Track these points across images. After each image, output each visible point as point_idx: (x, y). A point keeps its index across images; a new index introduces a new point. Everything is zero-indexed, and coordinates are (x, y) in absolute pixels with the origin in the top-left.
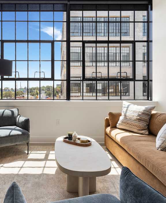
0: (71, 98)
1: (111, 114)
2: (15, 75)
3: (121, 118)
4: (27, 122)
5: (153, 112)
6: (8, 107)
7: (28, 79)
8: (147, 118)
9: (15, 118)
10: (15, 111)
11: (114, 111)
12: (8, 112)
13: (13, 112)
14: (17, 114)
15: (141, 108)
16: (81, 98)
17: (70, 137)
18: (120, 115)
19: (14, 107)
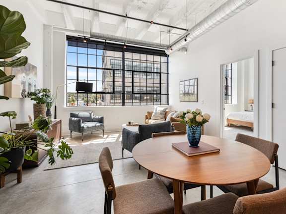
0: (125, 104)
1: (148, 112)
3: (153, 114)
5: (167, 110)
8: (164, 113)
11: (150, 111)
15: (162, 109)
16: (131, 104)
17: (130, 123)
18: (153, 112)
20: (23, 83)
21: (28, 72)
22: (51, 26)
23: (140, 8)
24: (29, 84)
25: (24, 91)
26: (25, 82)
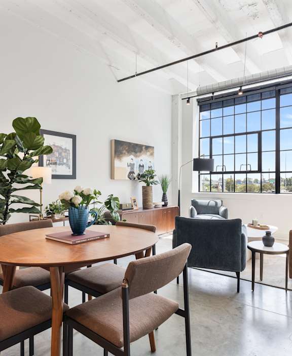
2: (223, 169)
4: (226, 211)
6: (213, 198)
7: (235, 172)
9: (218, 208)
10: (219, 202)
12: (212, 203)
13: (216, 203)
14: (221, 205)
19: (219, 199)
20: (132, 166)
21: (138, 154)
22: (178, 95)
23: (255, 16)
24: (140, 166)
25: (132, 173)
26: (134, 164)
